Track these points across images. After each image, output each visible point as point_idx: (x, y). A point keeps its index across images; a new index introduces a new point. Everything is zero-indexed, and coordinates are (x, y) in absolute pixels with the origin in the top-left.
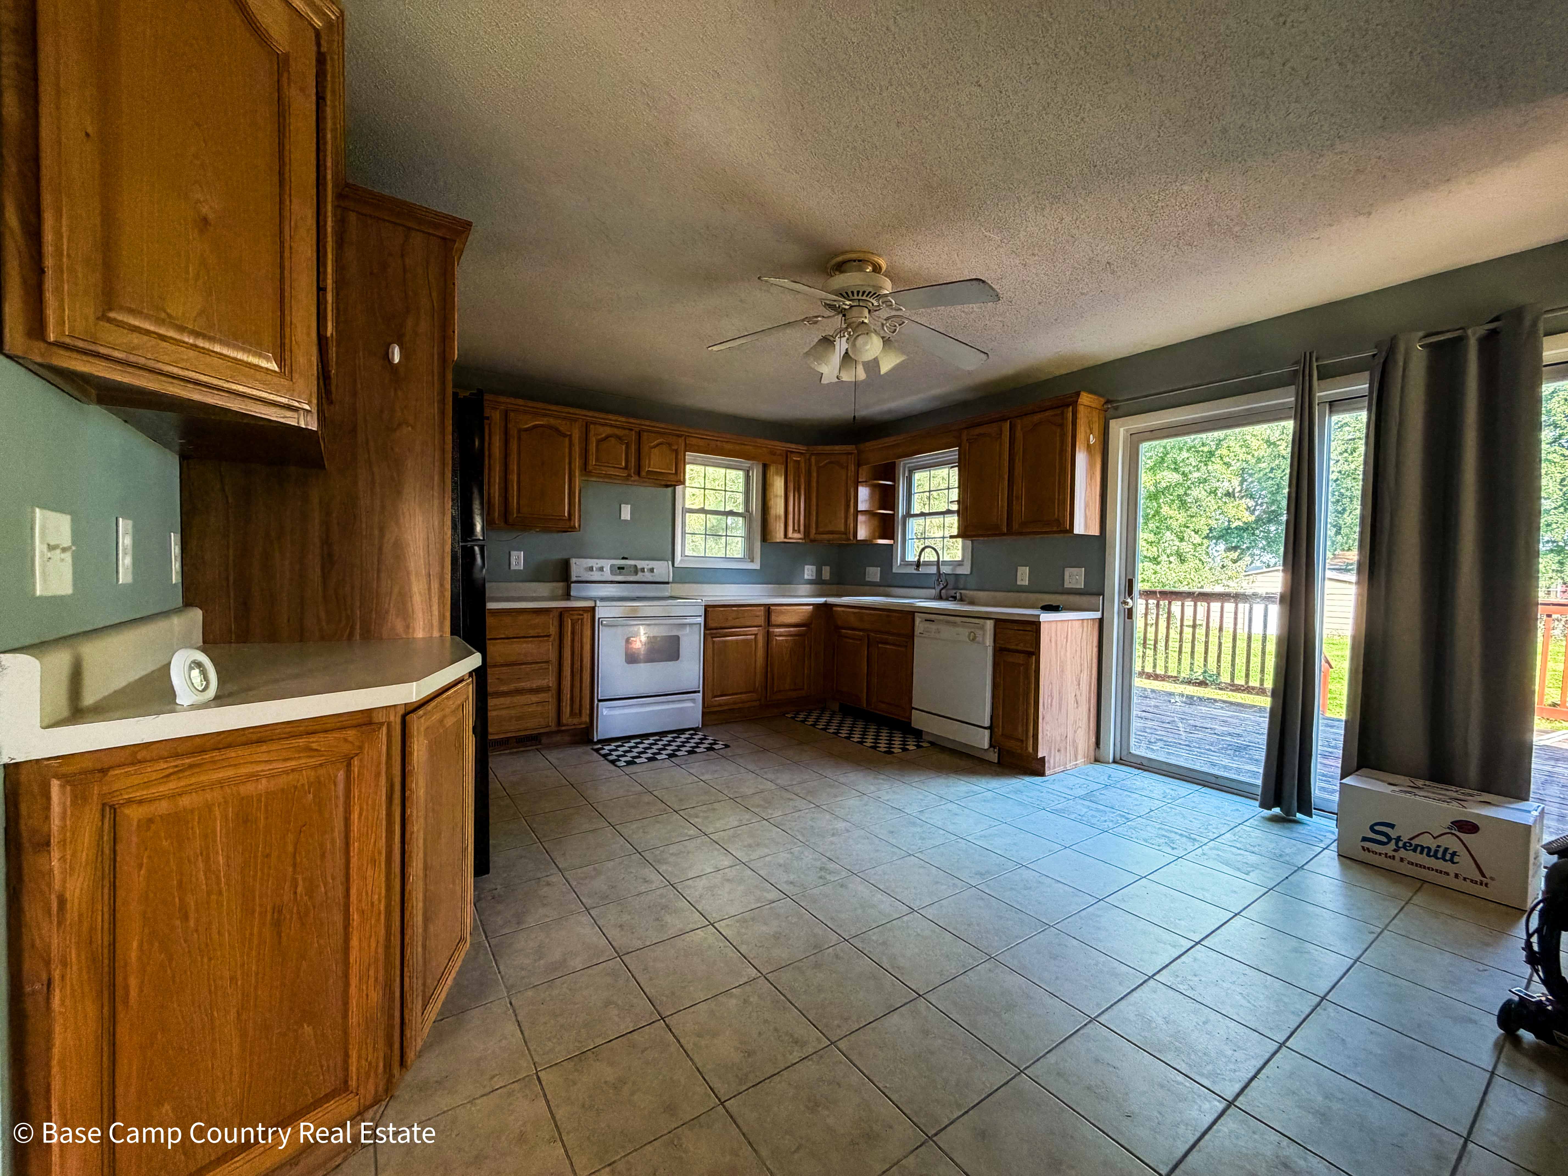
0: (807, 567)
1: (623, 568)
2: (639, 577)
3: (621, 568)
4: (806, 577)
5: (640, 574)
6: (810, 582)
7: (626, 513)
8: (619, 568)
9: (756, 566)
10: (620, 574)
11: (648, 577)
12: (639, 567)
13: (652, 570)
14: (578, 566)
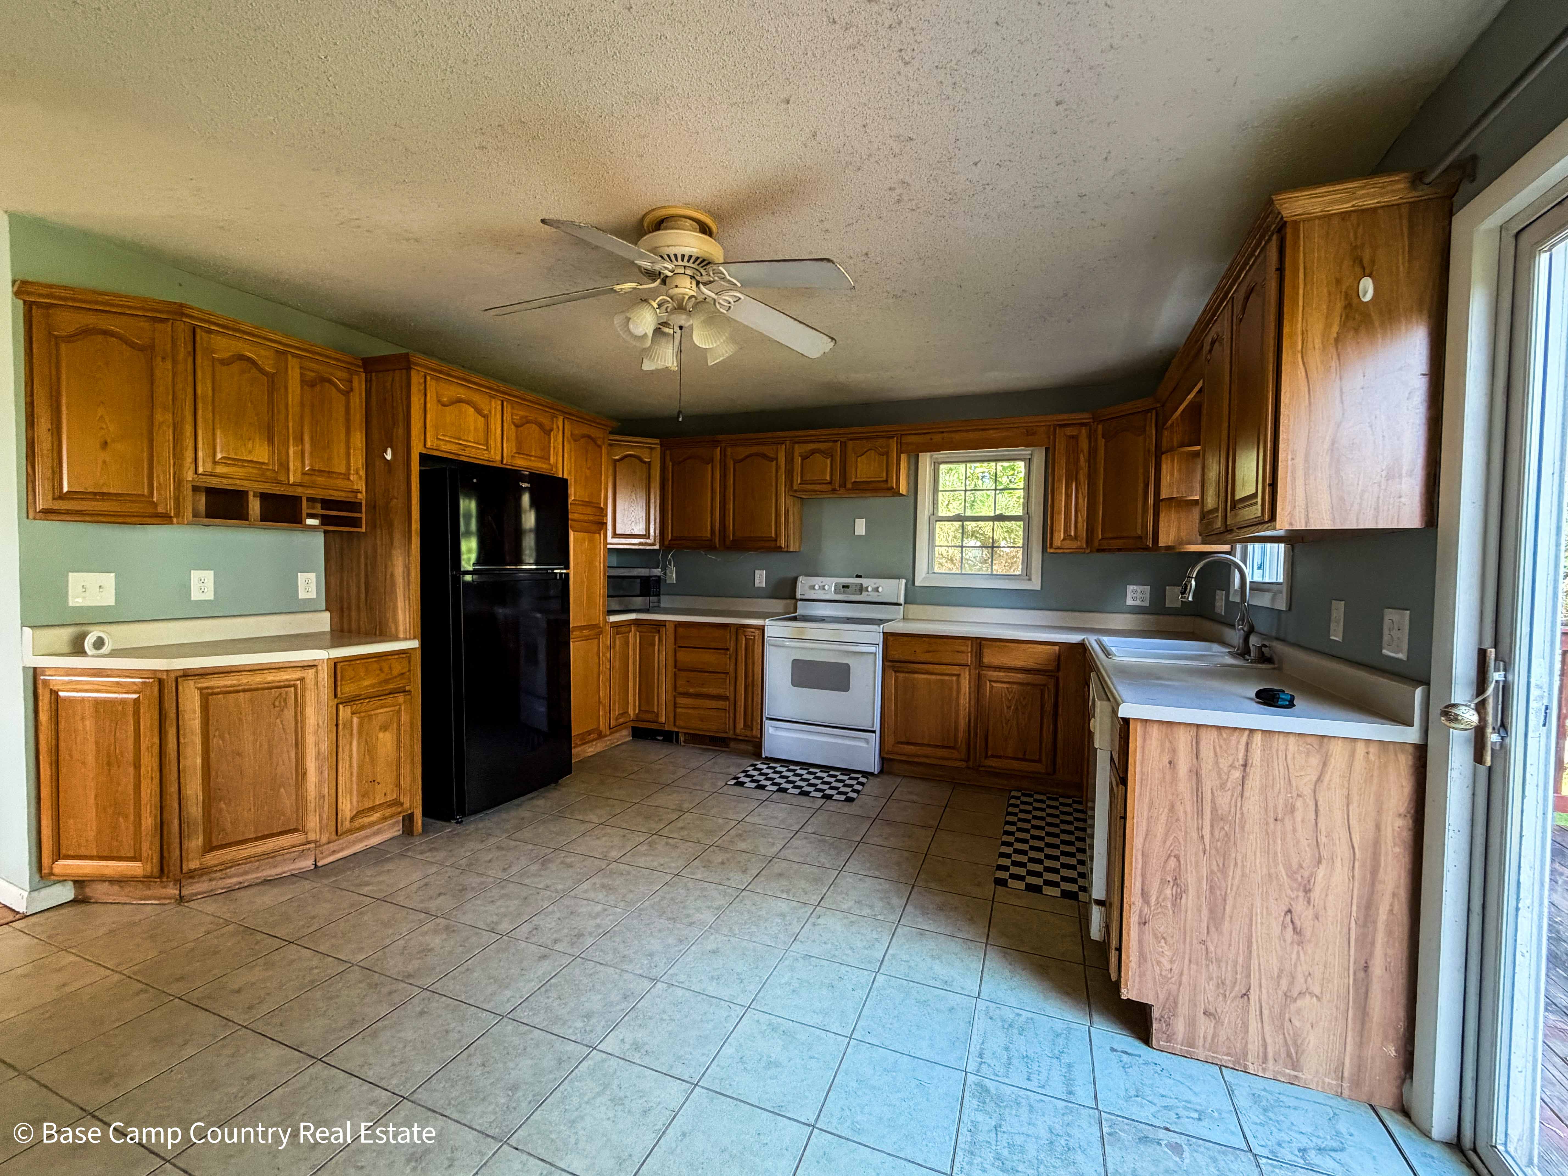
0: (1130, 588)
1: (847, 587)
2: (863, 597)
3: (845, 587)
4: (1130, 602)
5: (864, 593)
6: (1137, 610)
7: (861, 527)
8: (844, 587)
9: (1035, 584)
10: (844, 593)
11: (873, 597)
12: (864, 586)
13: (876, 590)
14: (804, 586)
